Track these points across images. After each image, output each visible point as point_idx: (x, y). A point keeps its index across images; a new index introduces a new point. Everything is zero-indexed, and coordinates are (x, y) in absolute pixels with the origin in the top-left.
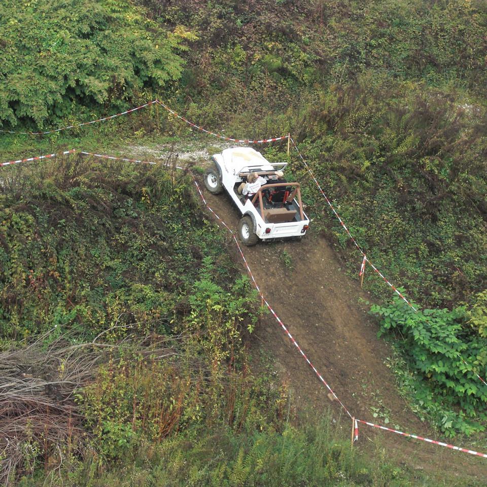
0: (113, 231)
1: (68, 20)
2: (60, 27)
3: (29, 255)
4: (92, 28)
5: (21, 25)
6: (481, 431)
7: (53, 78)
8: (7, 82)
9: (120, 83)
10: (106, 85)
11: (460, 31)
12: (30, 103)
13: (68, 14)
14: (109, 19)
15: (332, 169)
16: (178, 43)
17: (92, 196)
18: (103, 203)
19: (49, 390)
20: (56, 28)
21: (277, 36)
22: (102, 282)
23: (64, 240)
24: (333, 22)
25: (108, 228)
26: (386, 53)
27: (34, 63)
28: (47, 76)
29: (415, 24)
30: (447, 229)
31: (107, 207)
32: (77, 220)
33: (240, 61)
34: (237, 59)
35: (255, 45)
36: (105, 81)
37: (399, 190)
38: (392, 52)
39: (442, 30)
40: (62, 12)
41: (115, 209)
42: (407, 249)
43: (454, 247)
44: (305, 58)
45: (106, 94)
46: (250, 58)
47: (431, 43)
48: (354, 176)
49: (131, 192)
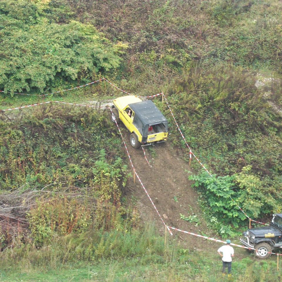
0: (63, 139)
1: (60, 39)
2: (55, 42)
3: (18, 150)
4: (72, 43)
5: (35, 42)
6: (241, 235)
7: (50, 68)
8: (25, 69)
9: (85, 69)
10: (77, 71)
11: (275, 41)
12: (36, 80)
13: (60, 36)
14: (82, 38)
15: (182, 109)
16: (118, 50)
17: (54, 123)
18: (59, 126)
19: (13, 211)
20: (53, 43)
21: (174, 46)
22: (55, 163)
23: (37, 143)
24: (209, 39)
25: (60, 137)
26: (235, 53)
27: (40, 60)
28: (47, 67)
29: (251, 38)
30: (240, 138)
31: (61, 128)
32: (45, 134)
33: (153, 59)
34: (152, 58)
35: (162, 50)
36: (77, 69)
37: (215, 119)
38: (238, 53)
39: (265, 41)
40: (57, 35)
41: (65, 128)
42: (217, 148)
43: (242, 147)
44: (187, 57)
45: (76, 75)
46: (158, 57)
47: (259, 48)
48: (193, 112)
49: (75, 120)
